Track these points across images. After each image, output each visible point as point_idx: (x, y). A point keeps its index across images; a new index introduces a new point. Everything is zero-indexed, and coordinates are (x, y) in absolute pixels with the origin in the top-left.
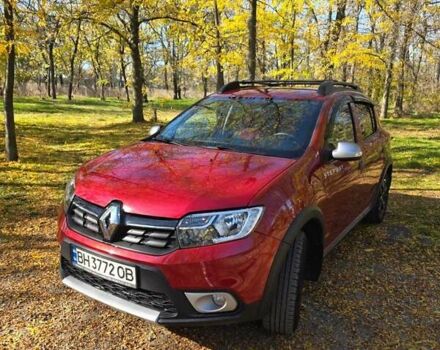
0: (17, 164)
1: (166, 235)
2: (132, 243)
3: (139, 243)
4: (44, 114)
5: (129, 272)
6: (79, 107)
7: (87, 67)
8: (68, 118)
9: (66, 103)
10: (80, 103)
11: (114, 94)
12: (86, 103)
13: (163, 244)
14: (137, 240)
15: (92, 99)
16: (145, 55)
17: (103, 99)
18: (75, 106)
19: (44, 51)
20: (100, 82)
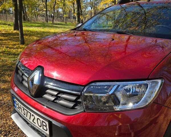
0: (23, 46)
1: (74, 98)
2: (49, 100)
3: (53, 101)
4: (42, 28)
5: (44, 124)
6: (56, 26)
7: (60, 10)
8: (51, 30)
9: (51, 24)
10: (56, 24)
11: (70, 21)
12: (59, 24)
13: (71, 105)
14: (53, 99)
15: (62, 23)
16: (83, 5)
17: (66, 23)
18: (54, 25)
19: (44, 3)
20: (65, 16)
